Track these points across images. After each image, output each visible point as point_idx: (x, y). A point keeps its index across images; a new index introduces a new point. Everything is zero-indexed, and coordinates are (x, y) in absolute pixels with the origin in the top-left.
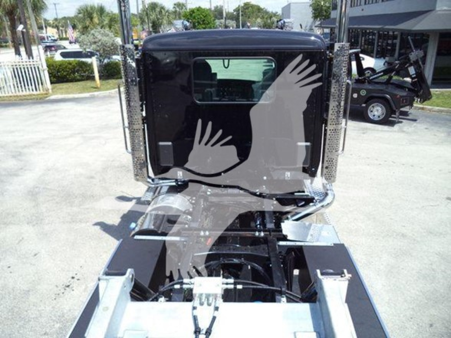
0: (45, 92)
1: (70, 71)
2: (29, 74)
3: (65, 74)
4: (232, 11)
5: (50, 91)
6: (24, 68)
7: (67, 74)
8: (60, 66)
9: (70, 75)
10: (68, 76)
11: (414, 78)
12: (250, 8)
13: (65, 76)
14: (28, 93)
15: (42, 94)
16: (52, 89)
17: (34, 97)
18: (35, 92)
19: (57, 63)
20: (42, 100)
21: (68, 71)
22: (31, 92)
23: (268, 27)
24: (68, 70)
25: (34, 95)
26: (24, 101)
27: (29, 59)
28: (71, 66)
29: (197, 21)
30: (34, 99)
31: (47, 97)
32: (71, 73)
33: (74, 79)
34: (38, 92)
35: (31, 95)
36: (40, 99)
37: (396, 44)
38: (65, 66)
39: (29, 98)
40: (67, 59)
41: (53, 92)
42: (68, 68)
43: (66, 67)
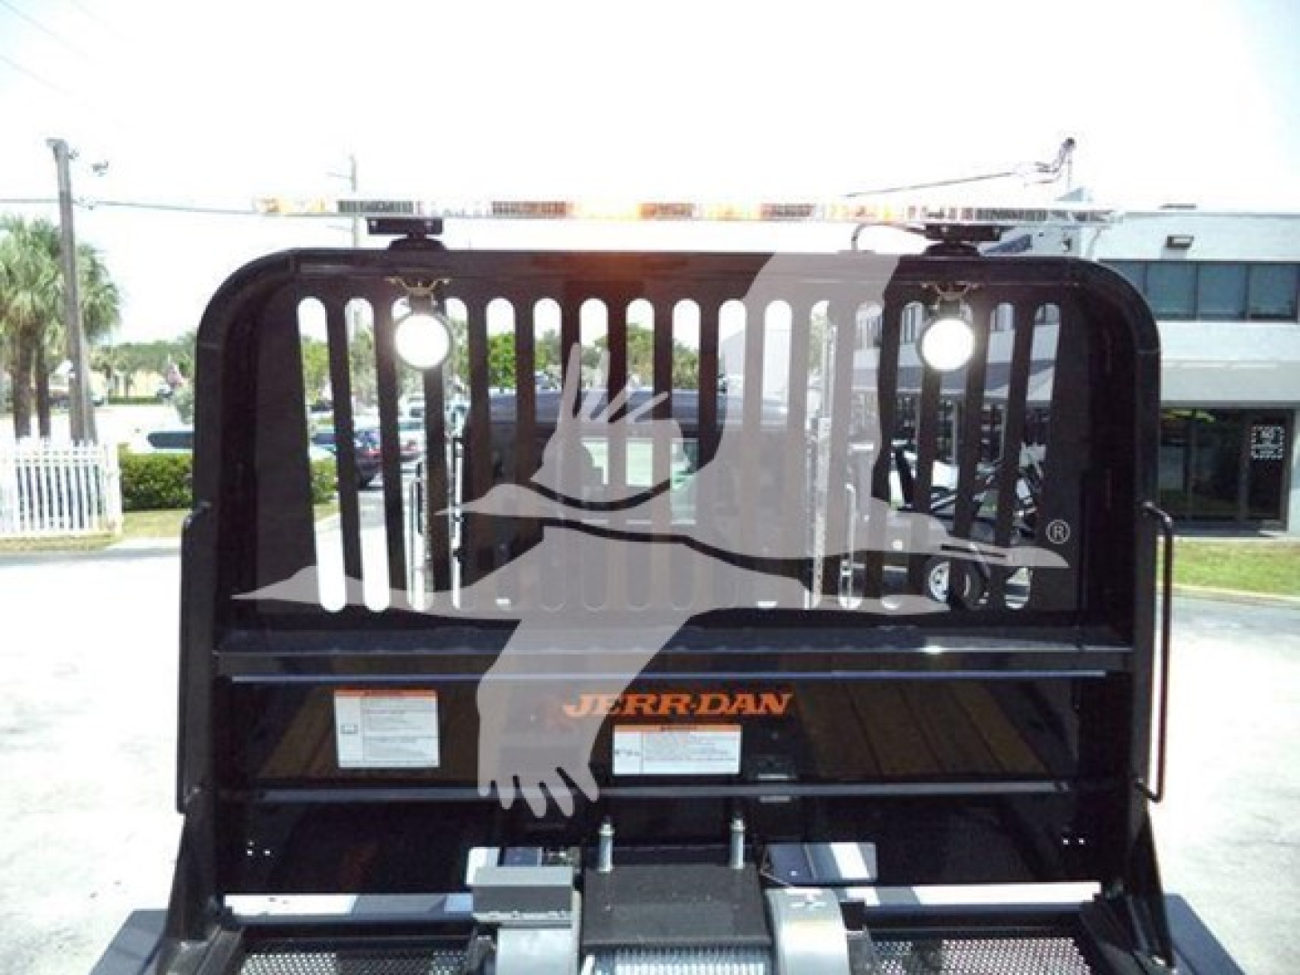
0: (105, 531)
1: (172, 481)
2: (59, 486)
3: (157, 487)
4: (592, 345)
5: (118, 530)
6: (47, 469)
7: (163, 489)
8: (148, 466)
9: (170, 489)
10: (164, 494)
11: (1030, 506)
12: (639, 338)
13: (158, 492)
14: (57, 532)
15: (96, 537)
16: (124, 524)
17: (72, 542)
18: (77, 532)
19: (140, 460)
20: (95, 550)
21: (167, 481)
22: (66, 531)
23: (684, 385)
24: (166, 477)
25: (73, 538)
26: (45, 553)
27: (77, 444)
28: (175, 469)
29: (501, 366)
30: (74, 547)
31: (108, 544)
32: (174, 485)
33: (179, 502)
34: (86, 532)
35: (62, 538)
36: (92, 548)
37: (999, 433)
38: (159, 468)
39: (60, 544)
40: (166, 451)
41: (125, 531)
42: (167, 470)
43: (163, 470)
